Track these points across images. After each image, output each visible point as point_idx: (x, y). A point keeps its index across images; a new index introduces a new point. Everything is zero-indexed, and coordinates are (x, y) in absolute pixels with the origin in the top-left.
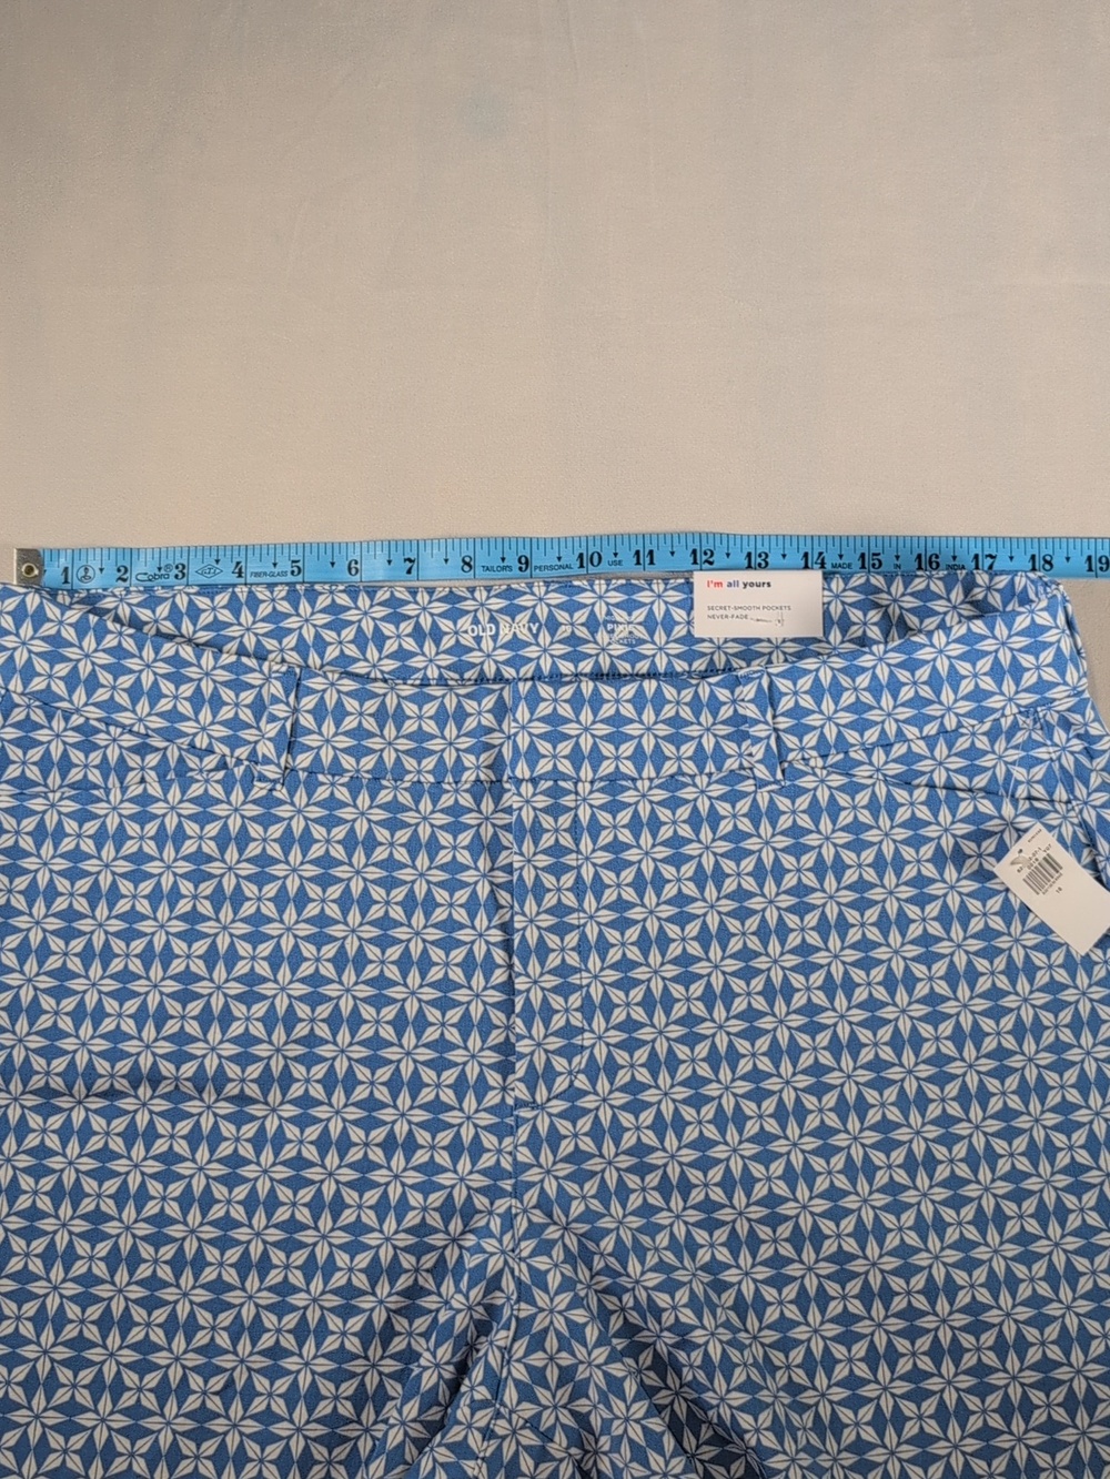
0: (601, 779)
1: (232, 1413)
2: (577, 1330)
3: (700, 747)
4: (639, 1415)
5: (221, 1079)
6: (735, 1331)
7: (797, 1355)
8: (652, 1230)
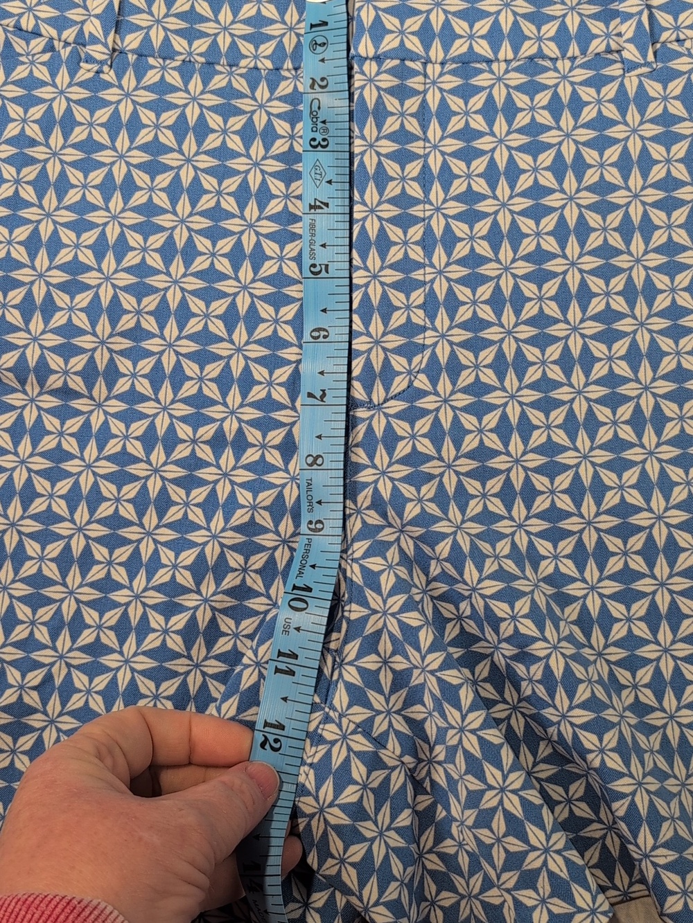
0: (453, 60)
1: (49, 708)
2: (410, 634)
3: (563, 27)
4: (476, 725)
5: (43, 371)
6: (580, 646)
7: (645, 675)
8: (493, 537)
